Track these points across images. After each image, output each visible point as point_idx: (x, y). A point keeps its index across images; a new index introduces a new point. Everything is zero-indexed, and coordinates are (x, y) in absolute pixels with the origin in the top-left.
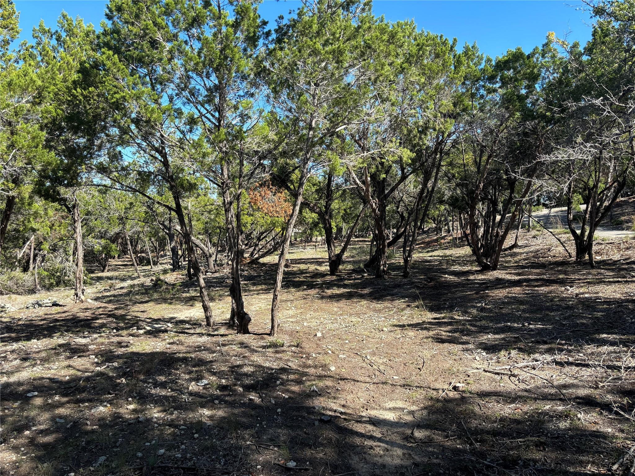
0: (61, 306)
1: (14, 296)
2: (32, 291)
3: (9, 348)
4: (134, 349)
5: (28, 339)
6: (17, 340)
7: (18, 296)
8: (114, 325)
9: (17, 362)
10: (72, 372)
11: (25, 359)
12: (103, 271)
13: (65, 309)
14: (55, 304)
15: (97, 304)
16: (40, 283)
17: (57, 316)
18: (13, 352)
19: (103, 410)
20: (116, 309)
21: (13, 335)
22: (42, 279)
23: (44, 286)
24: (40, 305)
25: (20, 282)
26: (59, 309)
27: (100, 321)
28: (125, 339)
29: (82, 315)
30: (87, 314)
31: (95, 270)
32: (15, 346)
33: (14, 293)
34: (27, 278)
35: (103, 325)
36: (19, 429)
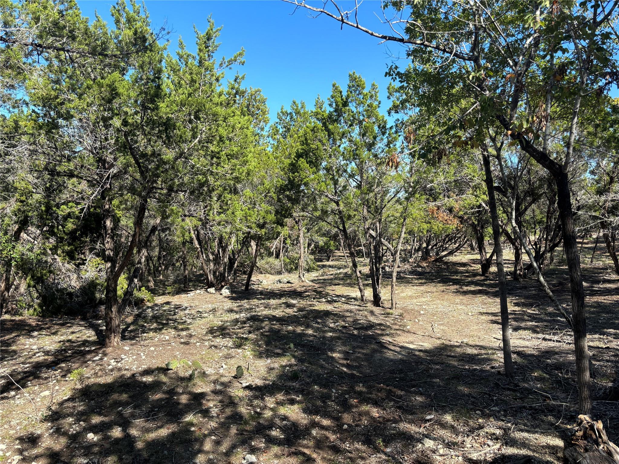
0: (291, 283)
1: (268, 275)
2: (280, 273)
3: (260, 302)
4: (316, 308)
5: (269, 299)
6: (264, 299)
7: (270, 276)
8: (314, 296)
9: (263, 308)
10: (284, 314)
11: (266, 307)
12: (328, 261)
13: (293, 285)
14: (288, 282)
15: (311, 283)
16: (284, 267)
17: (286, 289)
18: (261, 304)
19: (290, 328)
20: (319, 287)
21: (263, 297)
22: (286, 265)
23: (287, 270)
24: (280, 282)
25: (273, 266)
26: (289, 285)
27: (307, 293)
28: (314, 303)
29: (299, 290)
30: (302, 289)
31: (323, 259)
32: (263, 301)
33: (269, 273)
34: (277, 263)
35: (308, 296)
36: (258, 329)
